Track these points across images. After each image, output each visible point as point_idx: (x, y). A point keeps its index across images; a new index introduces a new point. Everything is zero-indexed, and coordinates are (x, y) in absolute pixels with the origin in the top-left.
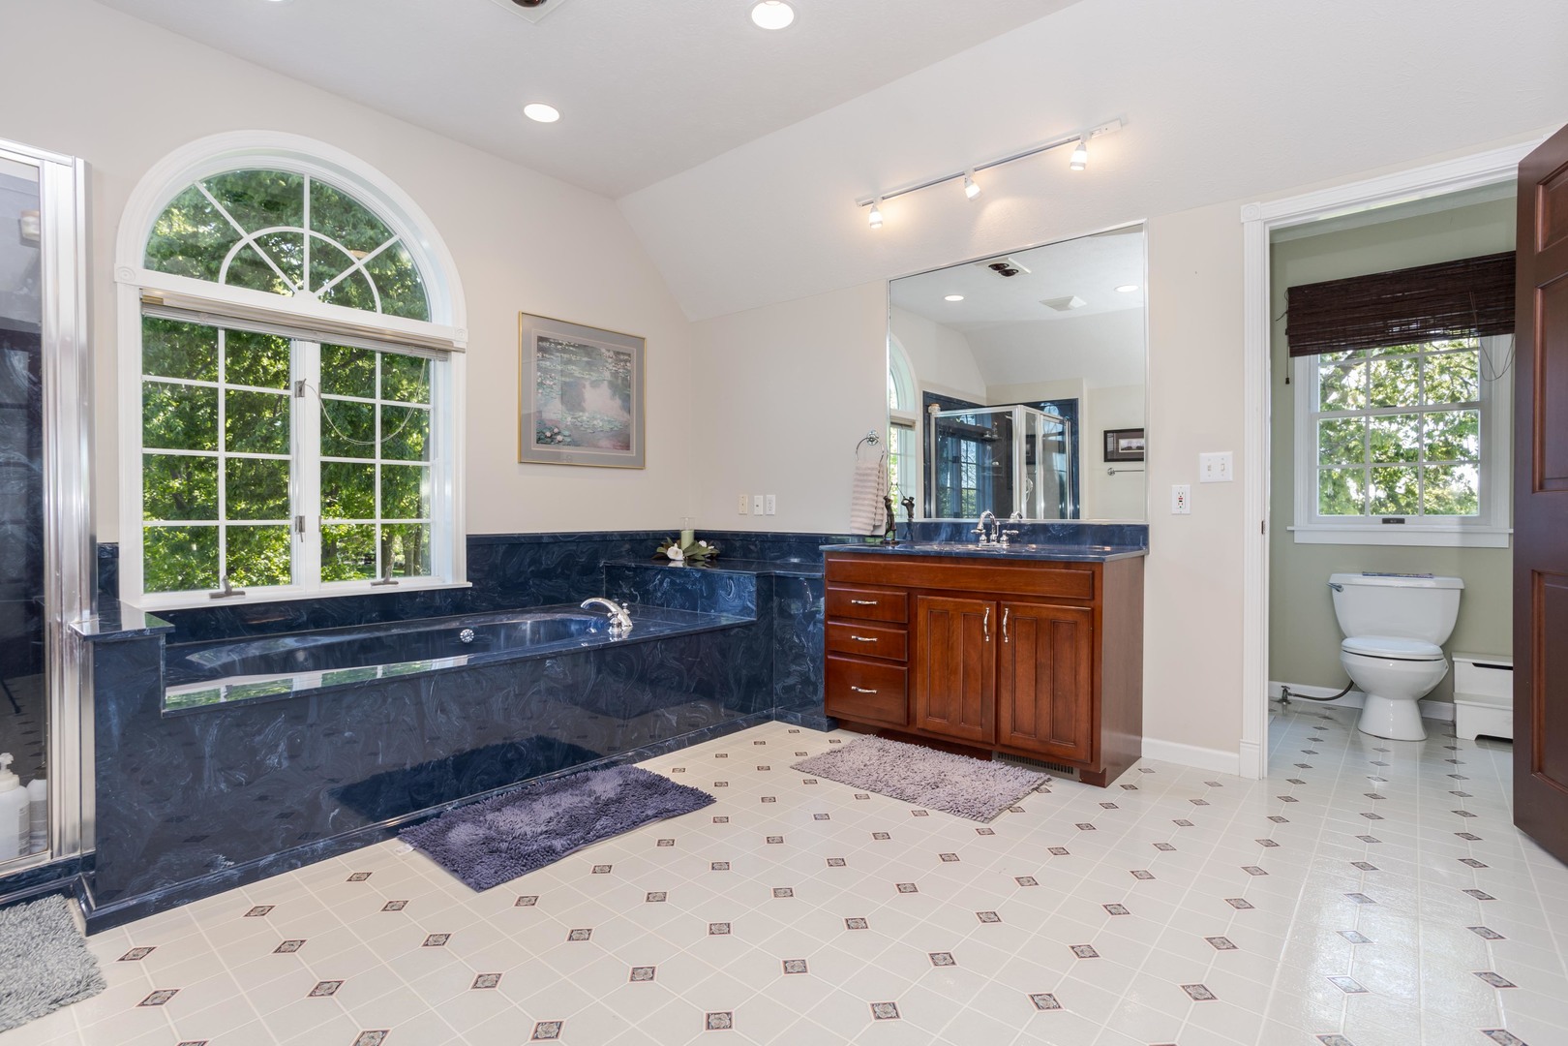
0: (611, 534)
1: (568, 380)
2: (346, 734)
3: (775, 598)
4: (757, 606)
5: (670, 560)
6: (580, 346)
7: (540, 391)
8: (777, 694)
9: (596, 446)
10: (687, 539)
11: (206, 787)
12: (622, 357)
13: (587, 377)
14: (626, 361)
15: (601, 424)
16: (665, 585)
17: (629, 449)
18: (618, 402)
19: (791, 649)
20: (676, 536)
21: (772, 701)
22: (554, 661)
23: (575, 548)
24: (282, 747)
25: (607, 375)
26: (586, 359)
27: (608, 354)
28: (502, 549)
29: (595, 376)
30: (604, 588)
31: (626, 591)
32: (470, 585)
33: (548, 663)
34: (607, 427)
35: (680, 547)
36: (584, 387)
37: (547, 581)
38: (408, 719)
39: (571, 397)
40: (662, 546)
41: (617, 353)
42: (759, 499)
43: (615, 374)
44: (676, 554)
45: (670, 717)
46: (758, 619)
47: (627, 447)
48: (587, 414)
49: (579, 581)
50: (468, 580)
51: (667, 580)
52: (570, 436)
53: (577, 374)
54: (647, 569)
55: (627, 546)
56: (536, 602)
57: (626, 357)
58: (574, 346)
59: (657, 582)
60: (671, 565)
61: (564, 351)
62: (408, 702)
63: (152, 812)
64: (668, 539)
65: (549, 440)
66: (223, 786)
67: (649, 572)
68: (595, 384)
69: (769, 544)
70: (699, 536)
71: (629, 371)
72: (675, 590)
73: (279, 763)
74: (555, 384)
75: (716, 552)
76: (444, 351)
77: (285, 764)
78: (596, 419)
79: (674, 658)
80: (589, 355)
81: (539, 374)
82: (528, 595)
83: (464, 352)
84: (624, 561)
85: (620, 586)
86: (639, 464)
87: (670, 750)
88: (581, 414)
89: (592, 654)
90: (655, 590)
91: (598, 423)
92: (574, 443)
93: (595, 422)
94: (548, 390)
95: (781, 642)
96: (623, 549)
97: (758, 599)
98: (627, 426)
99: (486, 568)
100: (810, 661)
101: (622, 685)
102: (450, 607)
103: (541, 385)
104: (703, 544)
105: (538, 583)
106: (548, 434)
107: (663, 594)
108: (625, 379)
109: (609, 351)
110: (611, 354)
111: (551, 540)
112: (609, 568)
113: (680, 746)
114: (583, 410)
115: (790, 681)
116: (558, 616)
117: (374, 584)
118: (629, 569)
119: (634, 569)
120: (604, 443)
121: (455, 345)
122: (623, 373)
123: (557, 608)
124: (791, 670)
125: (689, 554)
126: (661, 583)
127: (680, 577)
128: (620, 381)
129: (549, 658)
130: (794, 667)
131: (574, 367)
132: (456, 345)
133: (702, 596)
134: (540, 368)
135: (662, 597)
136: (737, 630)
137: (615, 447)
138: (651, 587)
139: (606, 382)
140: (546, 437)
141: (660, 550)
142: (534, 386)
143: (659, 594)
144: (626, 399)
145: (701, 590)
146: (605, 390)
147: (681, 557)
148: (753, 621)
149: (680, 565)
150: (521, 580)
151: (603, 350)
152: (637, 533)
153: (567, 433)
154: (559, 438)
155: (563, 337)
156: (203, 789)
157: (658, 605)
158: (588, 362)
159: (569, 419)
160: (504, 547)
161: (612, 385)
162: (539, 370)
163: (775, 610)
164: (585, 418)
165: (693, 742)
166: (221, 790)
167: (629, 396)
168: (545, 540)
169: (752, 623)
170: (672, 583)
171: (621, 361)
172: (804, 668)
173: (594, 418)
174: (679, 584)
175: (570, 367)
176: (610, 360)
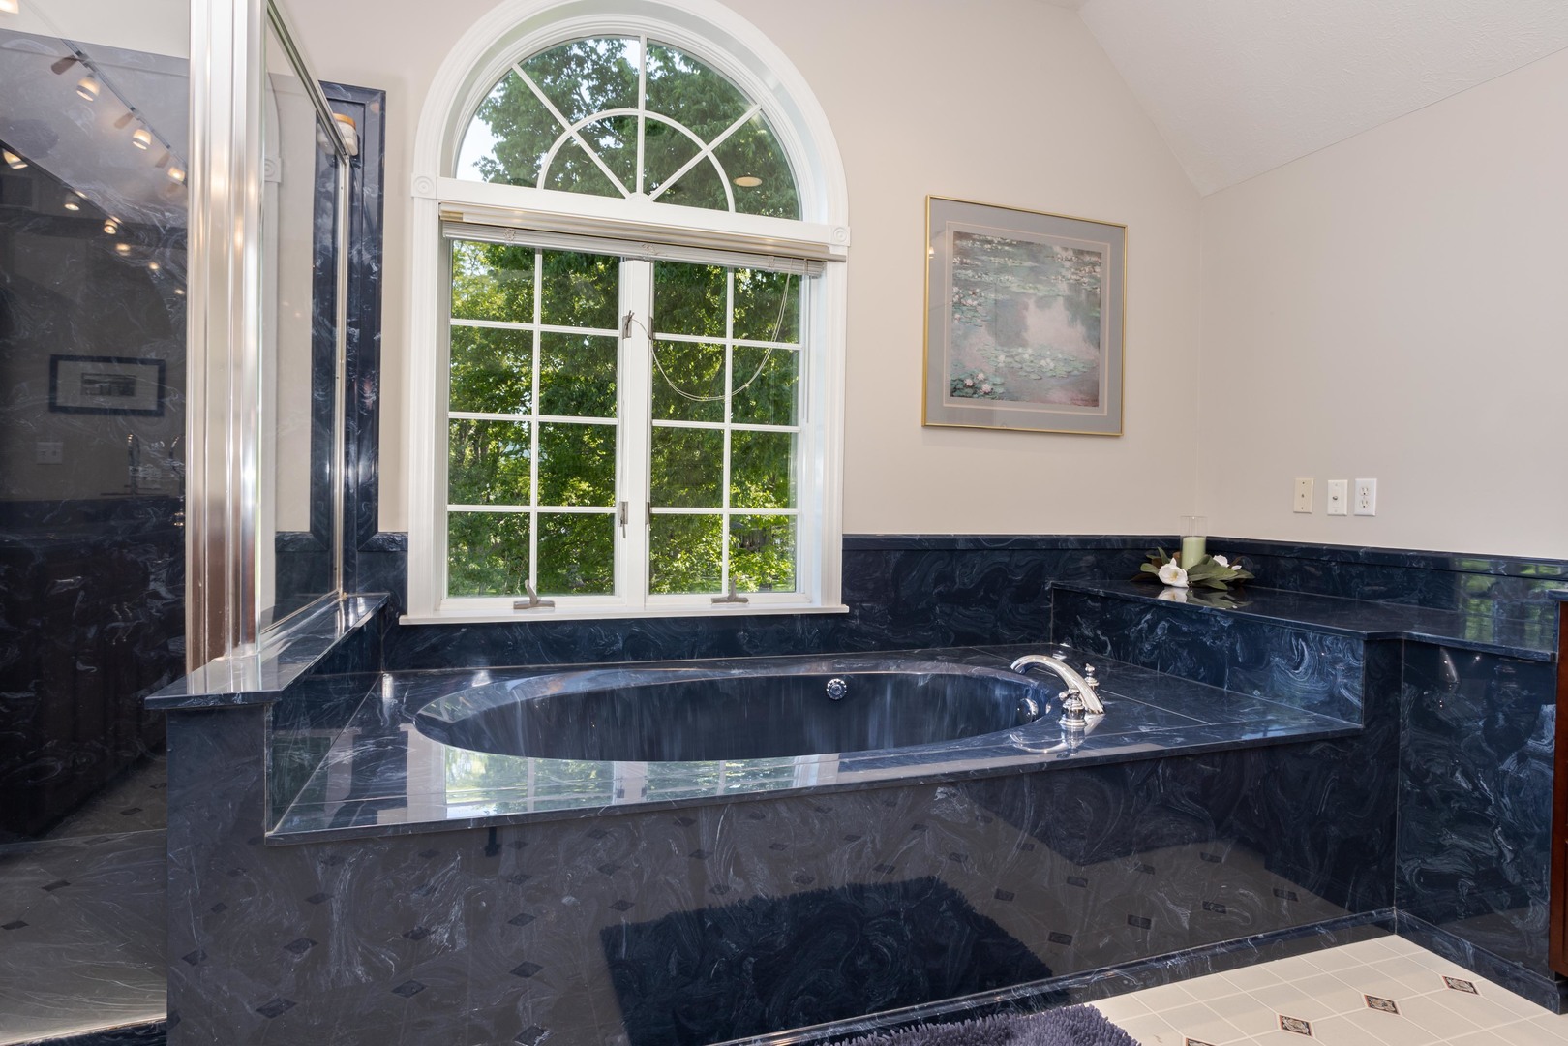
0: (1066, 539)
1: (1000, 297)
2: (565, 900)
3: (1404, 685)
4: (1366, 699)
5: (1163, 586)
6: (1020, 244)
7: (957, 316)
8: (1402, 881)
9: (1045, 401)
10: (1193, 552)
11: (333, 970)
12: (1087, 258)
13: (1031, 291)
14: (1093, 265)
15: (1052, 365)
16: (1159, 631)
17: (1097, 405)
18: (1080, 330)
19: (1447, 798)
20: (1172, 546)
21: (1390, 893)
22: (953, 790)
23: (1007, 559)
24: (456, 911)
25: (1063, 287)
26: (1029, 264)
27: (1064, 254)
28: (895, 558)
29: (1043, 290)
30: (1051, 625)
31: (1087, 633)
32: (846, 609)
33: (940, 793)
34: (1062, 370)
35: (1180, 565)
36: (1026, 308)
37: (961, 609)
38: (675, 882)
39: (1006, 326)
40: (1149, 561)
41: (1080, 253)
42: (1338, 486)
43: (1076, 286)
44: (1174, 576)
45: (1178, 910)
46: (1367, 726)
47: (1094, 401)
48: (1030, 350)
49: (1010, 612)
50: (843, 603)
51: (1163, 623)
52: (1002, 384)
53: (1015, 288)
54: (1125, 601)
55: (1090, 558)
56: (944, 642)
57: (1094, 259)
58: (1010, 245)
59: (1144, 625)
60: (1164, 596)
61: (995, 253)
62: (674, 849)
63: (249, 1003)
64: (1160, 550)
65: (970, 391)
66: (360, 971)
67: (1128, 607)
68: (1043, 303)
69: (1362, 569)
70: (1213, 546)
71: (1099, 280)
72: (1179, 645)
73: (451, 940)
74: (979, 305)
75: (1244, 576)
76: (817, 260)
77: (461, 943)
78: (1045, 358)
79: (1190, 796)
80: (1033, 257)
81: (956, 289)
82: (932, 629)
83: (843, 261)
84: (1082, 584)
85: (1078, 624)
86: (1114, 430)
87: (1175, 976)
88: (1020, 350)
89: (1026, 779)
90: (1140, 638)
91: (1047, 363)
92: (1011, 396)
93: (1043, 363)
94: (969, 314)
95: (1418, 777)
96: (1082, 564)
97: (1367, 685)
98: (1094, 368)
99: (871, 586)
100: (1507, 837)
101: (1083, 843)
102: (816, 641)
103: (958, 306)
104: (1222, 560)
105: (948, 611)
106: (969, 382)
107: (1154, 647)
108: (1091, 293)
109: (1066, 249)
110: (1070, 254)
111: (971, 546)
112: (1059, 593)
113: (1195, 970)
114: (1024, 344)
115: (1442, 865)
116: (975, 671)
117: (716, 601)
118: (1094, 597)
119: (1104, 599)
120: (1056, 395)
121: (831, 252)
122: (1089, 284)
123: (976, 652)
124: (1447, 843)
125: (1198, 577)
126: (1152, 627)
127: (1191, 621)
128: (1083, 297)
129: (941, 784)
130: (1452, 838)
131: (1010, 278)
132: (834, 251)
133: (1234, 661)
134: (957, 281)
135: (1151, 652)
136: (1322, 745)
137: (1074, 402)
138: (1132, 632)
139: (1061, 300)
140: (966, 386)
141: (1147, 568)
142: (948, 308)
143: (1147, 647)
144: (1094, 324)
145: (1232, 649)
146: (1059, 311)
147: (1183, 581)
148: (1358, 730)
149: (1181, 597)
150: (922, 605)
151: (1057, 249)
152: (1108, 539)
153: (998, 380)
154: (986, 387)
155: (993, 232)
156: (328, 973)
157: (1144, 664)
158: (1031, 269)
159: (1002, 358)
160: (898, 555)
161: (1071, 304)
162: (956, 285)
163: (1406, 710)
164: (1026, 356)
165: (1222, 964)
166: (357, 979)
167: (1098, 320)
168: (960, 546)
169: (1355, 735)
170: (1173, 631)
171: (1086, 264)
172: (1487, 848)
173: (1042, 357)
174: (1185, 634)
175: (1004, 277)
176: (1068, 264)
